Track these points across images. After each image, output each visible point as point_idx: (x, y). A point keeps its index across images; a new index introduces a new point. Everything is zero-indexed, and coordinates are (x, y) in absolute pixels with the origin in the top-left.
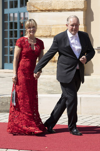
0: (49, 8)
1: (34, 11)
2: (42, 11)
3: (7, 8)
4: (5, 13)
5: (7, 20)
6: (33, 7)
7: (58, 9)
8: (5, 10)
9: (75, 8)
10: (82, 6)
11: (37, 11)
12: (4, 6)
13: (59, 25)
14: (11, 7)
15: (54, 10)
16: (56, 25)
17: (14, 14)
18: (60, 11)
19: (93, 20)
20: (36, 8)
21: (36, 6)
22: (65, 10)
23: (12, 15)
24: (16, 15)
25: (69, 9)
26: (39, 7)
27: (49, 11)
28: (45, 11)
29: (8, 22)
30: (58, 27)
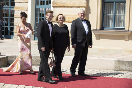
0: (65, 5)
1: (56, 7)
2: (61, 7)
3: (38, 5)
4: (37, 8)
5: (38, 12)
6: (55, 4)
7: (70, 6)
8: (37, 6)
9: (81, 6)
10: (85, 5)
11: (57, 6)
12: (37, 4)
13: (70, 15)
14: (41, 4)
15: (68, 7)
16: (69, 15)
17: (42, 9)
18: (71, 7)
19: (90, 13)
20: (57, 5)
21: (57, 4)
22: (74, 7)
23: (41, 9)
24: (44, 9)
25: (77, 6)
26: (59, 4)
27: (65, 7)
28: (63, 7)
29: (39, 13)
30: (70, 16)
